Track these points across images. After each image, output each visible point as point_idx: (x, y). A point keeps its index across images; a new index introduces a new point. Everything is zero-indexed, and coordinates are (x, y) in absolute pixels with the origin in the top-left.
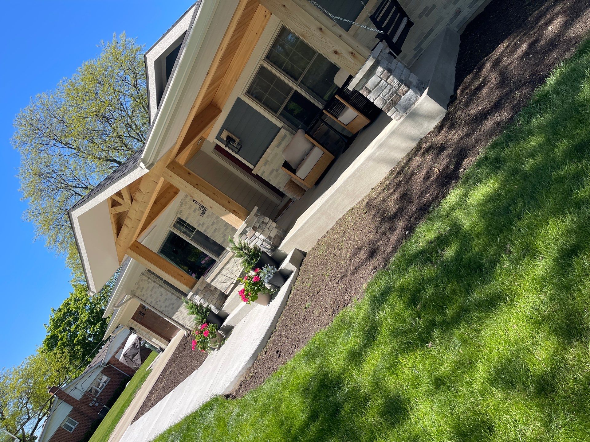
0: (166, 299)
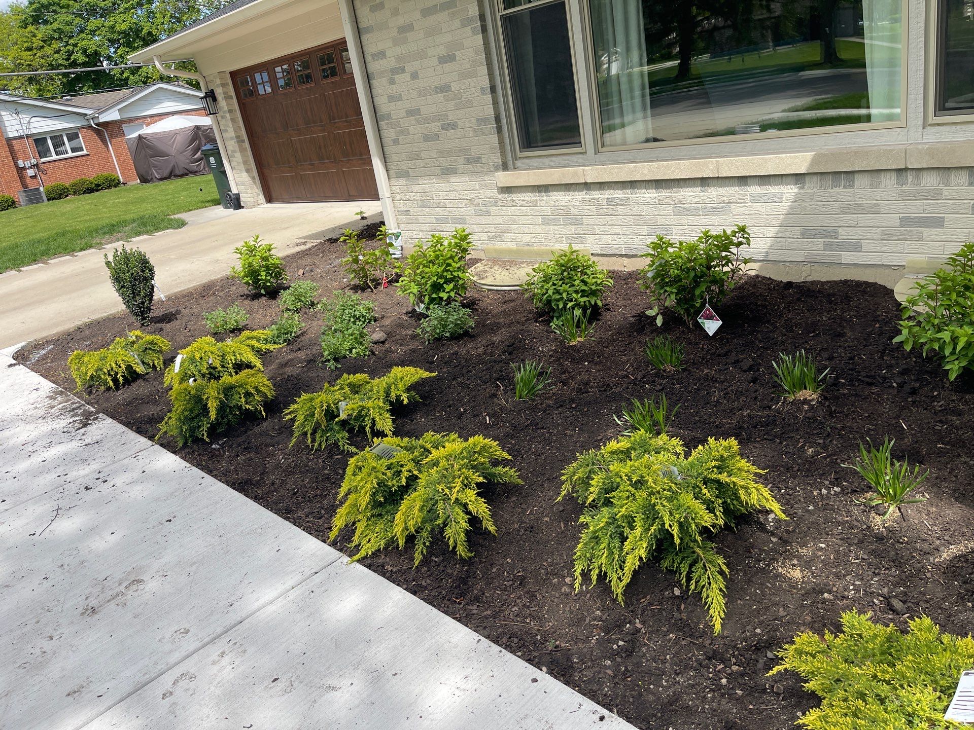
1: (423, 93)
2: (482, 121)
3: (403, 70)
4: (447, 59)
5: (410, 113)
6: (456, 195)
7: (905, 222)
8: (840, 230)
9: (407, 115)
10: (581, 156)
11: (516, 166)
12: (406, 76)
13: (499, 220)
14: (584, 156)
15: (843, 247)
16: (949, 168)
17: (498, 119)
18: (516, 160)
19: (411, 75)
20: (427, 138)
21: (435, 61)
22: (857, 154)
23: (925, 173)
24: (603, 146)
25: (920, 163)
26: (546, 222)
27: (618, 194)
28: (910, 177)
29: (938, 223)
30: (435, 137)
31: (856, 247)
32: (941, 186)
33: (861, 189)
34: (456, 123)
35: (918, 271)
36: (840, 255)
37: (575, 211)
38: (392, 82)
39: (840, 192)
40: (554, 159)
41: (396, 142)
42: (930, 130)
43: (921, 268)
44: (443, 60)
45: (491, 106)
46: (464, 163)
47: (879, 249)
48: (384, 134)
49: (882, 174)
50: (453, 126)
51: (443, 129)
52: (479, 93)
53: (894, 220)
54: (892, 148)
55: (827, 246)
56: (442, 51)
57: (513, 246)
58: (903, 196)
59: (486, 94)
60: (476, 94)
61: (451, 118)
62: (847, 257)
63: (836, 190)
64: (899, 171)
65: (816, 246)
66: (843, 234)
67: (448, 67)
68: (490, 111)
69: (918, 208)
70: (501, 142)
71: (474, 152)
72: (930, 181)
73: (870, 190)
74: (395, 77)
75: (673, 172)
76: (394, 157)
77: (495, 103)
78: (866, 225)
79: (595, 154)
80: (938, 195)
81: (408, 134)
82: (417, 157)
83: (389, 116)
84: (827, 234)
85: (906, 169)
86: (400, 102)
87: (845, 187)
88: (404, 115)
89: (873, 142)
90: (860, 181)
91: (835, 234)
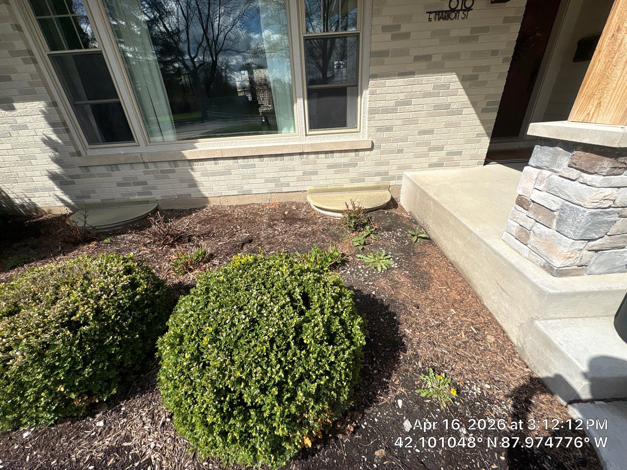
0: (6, 100)
7: (305, 173)
8: (281, 178)
10: (136, 147)
11: (88, 154)
14: (139, 147)
15: (283, 185)
16: (318, 152)
17: (64, 123)
18: (87, 150)
23: (310, 154)
24: (150, 142)
25: (308, 150)
26: (121, 185)
27: (166, 168)
28: (305, 156)
29: (316, 173)
31: (288, 185)
32: (316, 159)
33: (287, 161)
34: (26, 125)
36: (282, 189)
37: (140, 178)
39: (279, 163)
42: (308, 137)
45: (56, 115)
46: (41, 152)
47: (296, 185)
49: (294, 155)
50: (24, 127)
51: (14, 129)
53: (301, 173)
54: (296, 144)
55: (277, 186)
58: (303, 163)
61: (19, 122)
62: (285, 189)
63: (277, 162)
64: (300, 153)
65: (271, 186)
66: (282, 180)
67: (4, 84)
69: (309, 168)
70: (72, 139)
72: (312, 156)
73: (290, 161)
77: (59, 113)
78: (290, 176)
79: (146, 146)
80: (315, 163)
84: (275, 180)
85: (303, 153)
87: (280, 160)
90: (286, 158)
91: (279, 180)
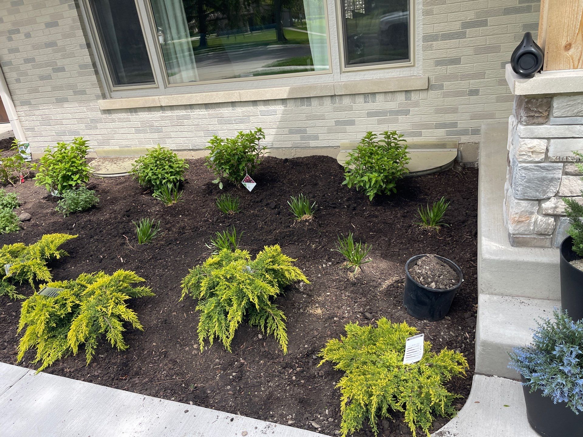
0: (52, 44)
1: (35, 47)
2: (82, 67)
3: (18, 31)
4: (52, 25)
5: (27, 61)
6: (70, 116)
7: (337, 123)
8: (307, 129)
9: (25, 62)
10: (155, 90)
11: (112, 96)
12: (21, 36)
13: (104, 131)
14: (158, 89)
15: (310, 138)
16: (355, 94)
17: (94, 65)
18: (111, 92)
19: (25, 35)
20: (42, 78)
21: (43, 26)
22: (311, 88)
23: (344, 97)
24: (169, 83)
25: (341, 92)
26: (138, 131)
27: (182, 112)
28: (337, 99)
29: (352, 123)
30: (49, 77)
31: (316, 138)
32: (352, 104)
33: (315, 107)
34: (64, 67)
35: (346, 148)
36: (309, 143)
37: (156, 124)
38: (10, 39)
39: (305, 109)
40: (138, 91)
41: (18, 81)
42: (344, 75)
43: (347, 147)
44: (49, 25)
45: (89, 56)
46: (73, 94)
47: (327, 138)
48: (7, 75)
49: (324, 98)
50: (62, 69)
51: (54, 72)
52: (78, 48)
53: (332, 123)
54: (327, 84)
55: (302, 138)
56: (48, 19)
57: (117, 148)
58: (335, 110)
59: (84, 49)
60: (77, 49)
61: (60, 64)
62: (313, 143)
63: (303, 107)
64: (332, 96)
66: (310, 131)
67: (53, 30)
68: (88, 60)
69: (343, 116)
70: (99, 81)
71: (80, 87)
72: (347, 101)
73: (319, 107)
74: (13, 36)
75: (215, 99)
76: (17, 92)
77: (91, 55)
78: (319, 126)
79: (165, 88)
80: (351, 109)
81: (27, 75)
82: (35, 90)
83: (10, 63)
84: (301, 131)
85: (335, 95)
86: (18, 53)
87: (307, 106)
88: (23, 62)
89: (318, 81)
90: (314, 102)
91: (305, 132)
